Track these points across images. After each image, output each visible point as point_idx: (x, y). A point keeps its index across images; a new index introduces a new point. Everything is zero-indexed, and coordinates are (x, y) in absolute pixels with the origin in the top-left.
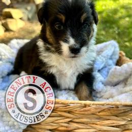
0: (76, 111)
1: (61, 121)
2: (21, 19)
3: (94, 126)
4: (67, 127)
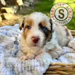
2: (11, 13)
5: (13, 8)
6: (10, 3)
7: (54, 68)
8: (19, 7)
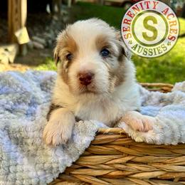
1: (117, 161)
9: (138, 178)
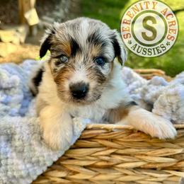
0: (122, 138)
2: (11, 42)
3: (143, 157)
4: (107, 161)
5: (17, 31)
6: (8, 21)
7: (93, 134)
8: (31, 28)
9: (122, 168)
